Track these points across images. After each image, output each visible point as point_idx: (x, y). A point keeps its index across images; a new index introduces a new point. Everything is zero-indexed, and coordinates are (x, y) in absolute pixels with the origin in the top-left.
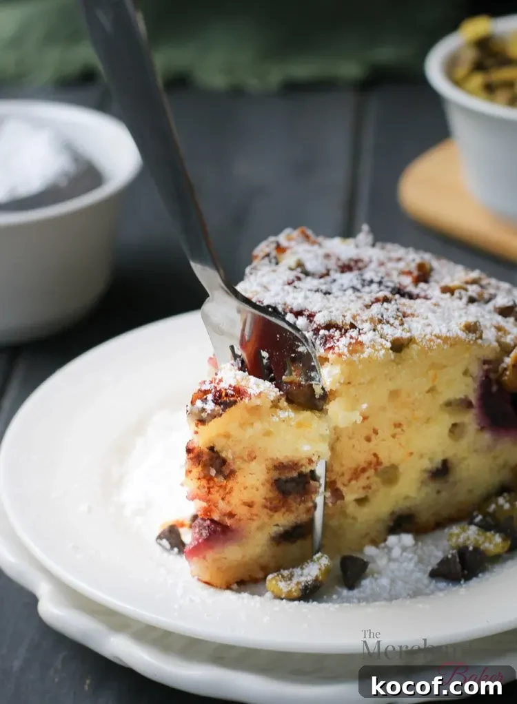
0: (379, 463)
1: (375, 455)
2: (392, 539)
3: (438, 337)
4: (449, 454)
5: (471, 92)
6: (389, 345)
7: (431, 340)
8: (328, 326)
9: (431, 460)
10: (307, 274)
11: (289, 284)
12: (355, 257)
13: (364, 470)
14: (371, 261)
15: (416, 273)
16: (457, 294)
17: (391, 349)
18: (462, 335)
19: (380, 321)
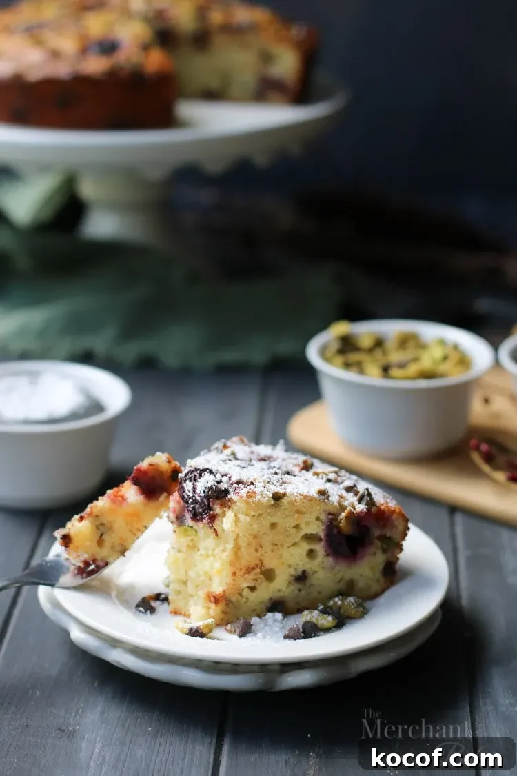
0: (262, 565)
1: (261, 560)
2: (270, 615)
3: (301, 495)
4: (307, 567)
5: (336, 366)
6: (271, 495)
7: (297, 496)
8: (238, 482)
9: (296, 569)
10: (236, 459)
11: (223, 461)
12: (269, 455)
13: (253, 569)
14: (278, 458)
15: (302, 465)
16: (320, 476)
17: (272, 497)
18: (316, 495)
19: (268, 482)
